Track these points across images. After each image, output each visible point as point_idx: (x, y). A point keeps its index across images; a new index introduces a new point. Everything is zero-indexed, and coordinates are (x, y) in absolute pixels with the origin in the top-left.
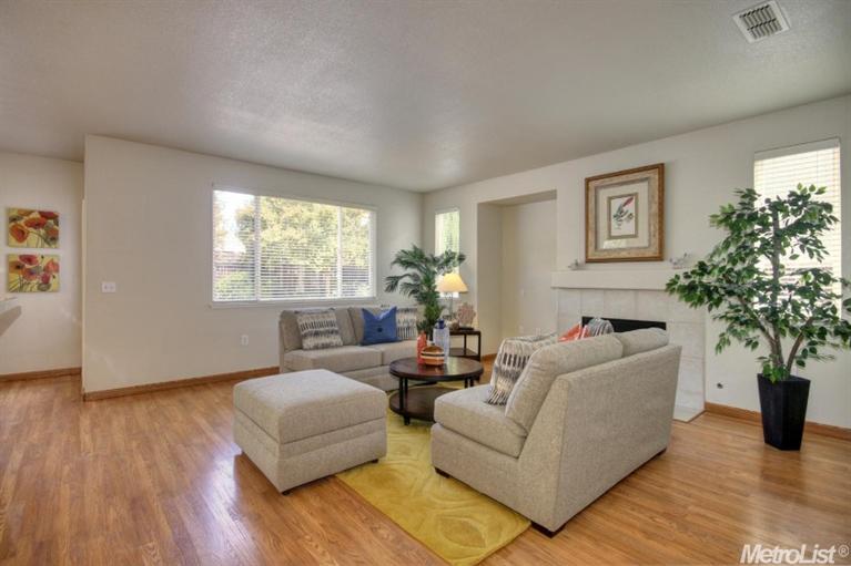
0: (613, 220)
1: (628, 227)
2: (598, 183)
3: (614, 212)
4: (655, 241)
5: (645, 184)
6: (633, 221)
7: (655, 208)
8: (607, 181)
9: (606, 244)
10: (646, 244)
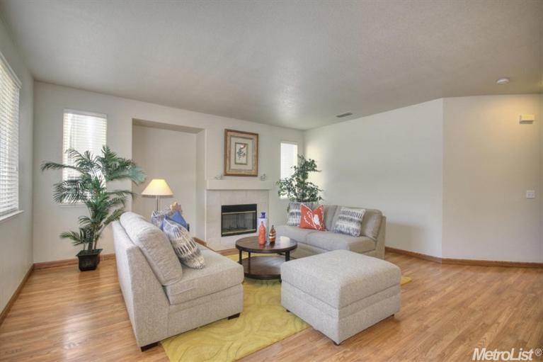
0: (237, 155)
1: (243, 160)
2: (232, 133)
3: (237, 150)
4: (255, 168)
5: (251, 141)
6: (245, 157)
7: (255, 153)
8: (236, 134)
9: (233, 166)
10: (251, 168)
